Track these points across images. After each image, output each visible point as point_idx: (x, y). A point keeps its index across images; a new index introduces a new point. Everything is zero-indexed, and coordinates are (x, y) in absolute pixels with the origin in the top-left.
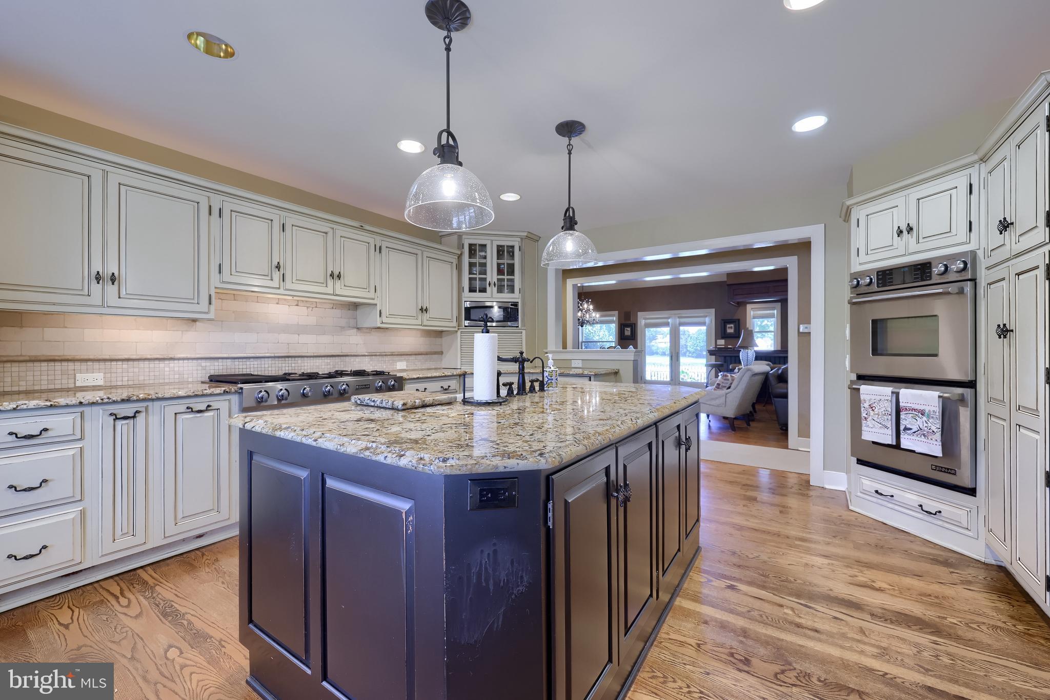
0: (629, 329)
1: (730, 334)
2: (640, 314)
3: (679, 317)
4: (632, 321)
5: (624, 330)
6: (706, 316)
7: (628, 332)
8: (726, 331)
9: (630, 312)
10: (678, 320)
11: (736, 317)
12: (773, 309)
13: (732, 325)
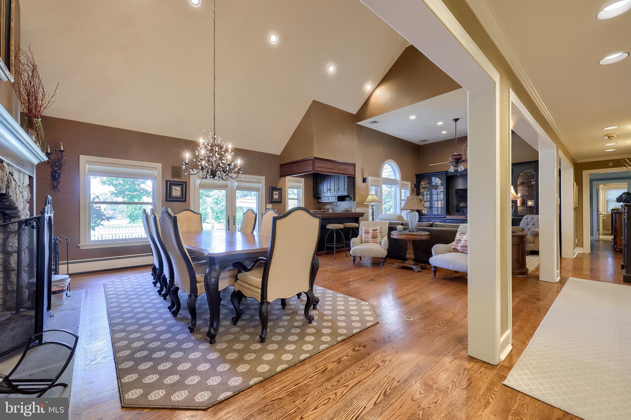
0: (179, 188)
5: (171, 188)
7: (176, 191)
11: (278, 186)
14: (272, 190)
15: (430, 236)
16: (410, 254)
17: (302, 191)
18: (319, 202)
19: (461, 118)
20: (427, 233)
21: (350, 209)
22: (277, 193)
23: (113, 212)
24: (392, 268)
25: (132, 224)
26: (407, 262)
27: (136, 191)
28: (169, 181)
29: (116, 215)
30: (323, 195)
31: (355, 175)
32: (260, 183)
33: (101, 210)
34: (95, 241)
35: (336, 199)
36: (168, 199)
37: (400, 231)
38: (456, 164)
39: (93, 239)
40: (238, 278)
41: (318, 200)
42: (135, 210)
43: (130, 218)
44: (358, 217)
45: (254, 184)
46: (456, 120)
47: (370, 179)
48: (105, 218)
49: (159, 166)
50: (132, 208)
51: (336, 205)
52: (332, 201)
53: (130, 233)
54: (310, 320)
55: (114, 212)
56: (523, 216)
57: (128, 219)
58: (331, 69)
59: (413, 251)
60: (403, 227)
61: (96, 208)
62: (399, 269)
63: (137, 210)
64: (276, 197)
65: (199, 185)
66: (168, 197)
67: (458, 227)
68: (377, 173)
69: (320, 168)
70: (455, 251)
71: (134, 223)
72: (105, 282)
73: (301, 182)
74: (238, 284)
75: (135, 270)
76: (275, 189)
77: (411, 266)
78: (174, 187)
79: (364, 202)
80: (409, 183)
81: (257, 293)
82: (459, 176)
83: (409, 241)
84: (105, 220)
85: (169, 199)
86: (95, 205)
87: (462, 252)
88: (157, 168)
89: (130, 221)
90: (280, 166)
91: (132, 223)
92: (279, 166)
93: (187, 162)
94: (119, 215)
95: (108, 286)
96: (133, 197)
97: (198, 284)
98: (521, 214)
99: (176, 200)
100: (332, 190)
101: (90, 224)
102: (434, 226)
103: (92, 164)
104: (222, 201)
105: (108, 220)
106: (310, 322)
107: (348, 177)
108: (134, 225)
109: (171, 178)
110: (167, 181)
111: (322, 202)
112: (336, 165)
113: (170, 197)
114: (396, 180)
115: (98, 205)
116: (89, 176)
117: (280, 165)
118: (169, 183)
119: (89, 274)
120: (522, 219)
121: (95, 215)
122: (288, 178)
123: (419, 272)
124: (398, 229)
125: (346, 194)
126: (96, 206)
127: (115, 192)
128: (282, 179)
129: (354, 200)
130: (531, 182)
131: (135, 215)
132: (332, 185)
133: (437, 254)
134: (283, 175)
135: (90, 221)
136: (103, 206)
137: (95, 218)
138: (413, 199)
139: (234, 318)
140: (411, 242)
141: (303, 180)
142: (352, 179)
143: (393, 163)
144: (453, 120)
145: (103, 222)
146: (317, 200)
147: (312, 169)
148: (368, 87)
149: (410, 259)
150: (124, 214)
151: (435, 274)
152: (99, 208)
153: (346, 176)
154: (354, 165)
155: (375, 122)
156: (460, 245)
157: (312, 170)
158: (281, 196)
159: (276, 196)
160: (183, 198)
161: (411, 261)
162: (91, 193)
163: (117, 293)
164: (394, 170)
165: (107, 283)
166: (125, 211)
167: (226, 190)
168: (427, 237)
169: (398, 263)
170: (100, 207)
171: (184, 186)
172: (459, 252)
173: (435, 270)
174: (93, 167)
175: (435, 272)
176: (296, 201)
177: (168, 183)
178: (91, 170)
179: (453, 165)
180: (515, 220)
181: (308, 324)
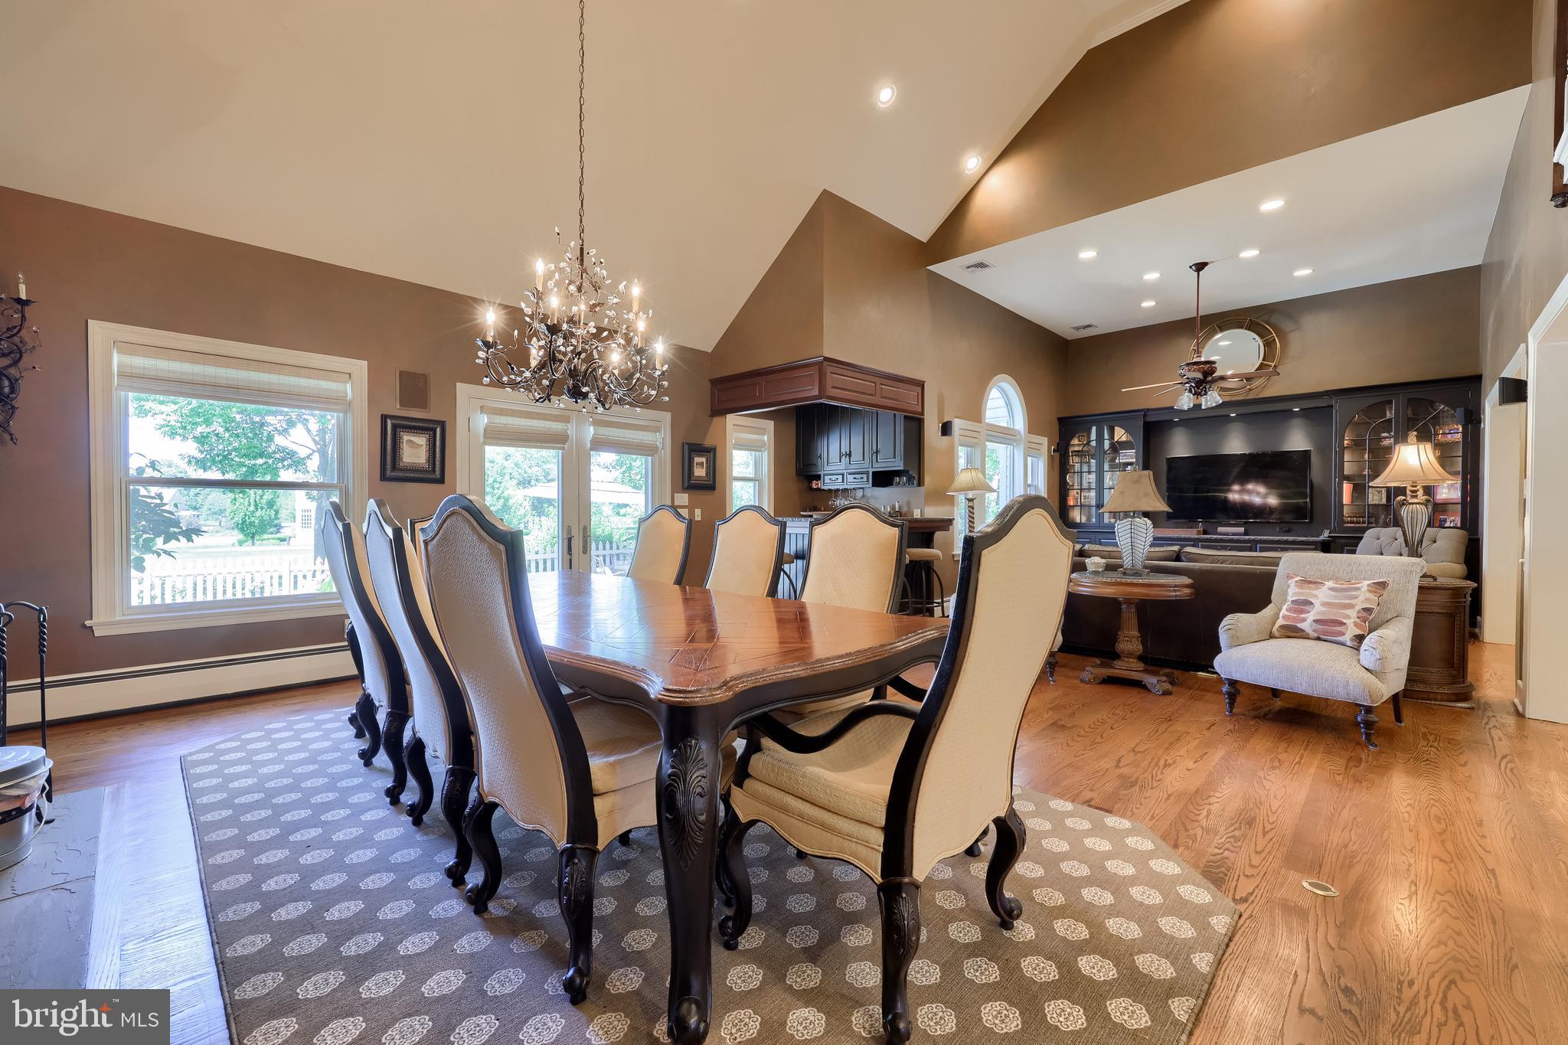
0: (421, 440)
7: (416, 452)
8: (693, 473)
9: (425, 376)
10: (590, 433)
12: (762, 431)
14: (690, 451)
15: (1193, 590)
16: (1130, 641)
17: (766, 458)
18: (811, 489)
19: (1212, 262)
20: (1187, 580)
21: (905, 509)
22: (704, 460)
23: (191, 512)
24: (1077, 682)
25: (247, 547)
26: (1120, 663)
27: (261, 456)
28: (392, 417)
29: (202, 522)
30: (827, 468)
31: (922, 413)
32: (657, 430)
33: (166, 508)
34: (142, 609)
35: (868, 481)
36: (389, 473)
37: (1096, 573)
38: (1198, 388)
39: (135, 602)
40: (750, 770)
41: (810, 482)
42: (257, 509)
43: (242, 530)
44: (932, 530)
45: (641, 433)
46: (1200, 267)
47: (958, 425)
48: (180, 533)
49: (360, 368)
50: (246, 504)
51: (863, 496)
52: (853, 487)
53: (247, 572)
54: (1005, 914)
55: (196, 513)
56: (1364, 530)
57: (236, 531)
58: (886, 95)
59: (1139, 631)
60: (1103, 561)
61: (149, 500)
62: (1100, 683)
63: (262, 508)
64: (700, 472)
65: (482, 432)
66: (389, 466)
67: (1276, 562)
68: (974, 411)
69: (838, 391)
70: (1290, 634)
71: (253, 544)
72: (183, 749)
73: (765, 432)
74: (754, 796)
75: (286, 701)
76: (697, 449)
77: (1135, 676)
78: (406, 437)
79: (946, 491)
80: (1045, 441)
81: (865, 843)
82: (1176, 424)
83: (1128, 602)
84: (180, 537)
85: (392, 474)
86: (143, 491)
87: (1318, 639)
88: (352, 376)
89: (241, 537)
90: (712, 385)
91: (246, 544)
92: (709, 385)
93: (490, 340)
94: (208, 522)
95: (198, 770)
96: (253, 470)
97: (598, 803)
98: (1353, 525)
99: (415, 476)
100: (857, 456)
101: (128, 554)
102: (1183, 558)
103: (132, 353)
104: (498, 485)
105: (190, 540)
106: (1006, 925)
107: (905, 417)
108: (253, 548)
109: (398, 406)
110: (384, 418)
111: (826, 488)
112: (878, 384)
113: (394, 468)
114: (1013, 429)
115: (154, 490)
116: (123, 393)
117: (710, 380)
118: (392, 423)
119: (126, 718)
120: (1361, 538)
121: (144, 523)
122: (731, 419)
123: (1166, 693)
124: (1090, 568)
125: (899, 465)
126: (146, 493)
127: (199, 456)
128: (717, 420)
129: (920, 484)
130: (1381, 439)
131: (257, 521)
132: (857, 440)
133: (1237, 643)
134: (720, 410)
135: (128, 539)
136: (169, 494)
137: (145, 532)
138: (1137, 481)
139: (730, 924)
140: (1133, 606)
141: (770, 425)
142: (915, 425)
143: (1009, 383)
144: (1191, 267)
145: (172, 545)
146: (806, 484)
147: (816, 392)
148: (972, 163)
149: (1130, 655)
150: (223, 519)
151: (1232, 705)
152: (158, 501)
153: (900, 416)
154: (921, 385)
155: (981, 265)
156: (1311, 617)
157: (817, 394)
158: (713, 469)
159: (700, 469)
160: (434, 470)
161: (1131, 660)
162: (131, 452)
163: (236, 801)
164: (1008, 404)
165: (195, 757)
166: (229, 510)
167: (562, 449)
168: (1187, 591)
169: (1093, 669)
170: (160, 496)
171: (437, 432)
172: (1307, 637)
173: (1233, 691)
174: (139, 362)
175: (1232, 697)
176: (751, 484)
177: (389, 422)
178: (129, 371)
179: (1190, 391)
180: (1337, 540)
181: (1006, 934)
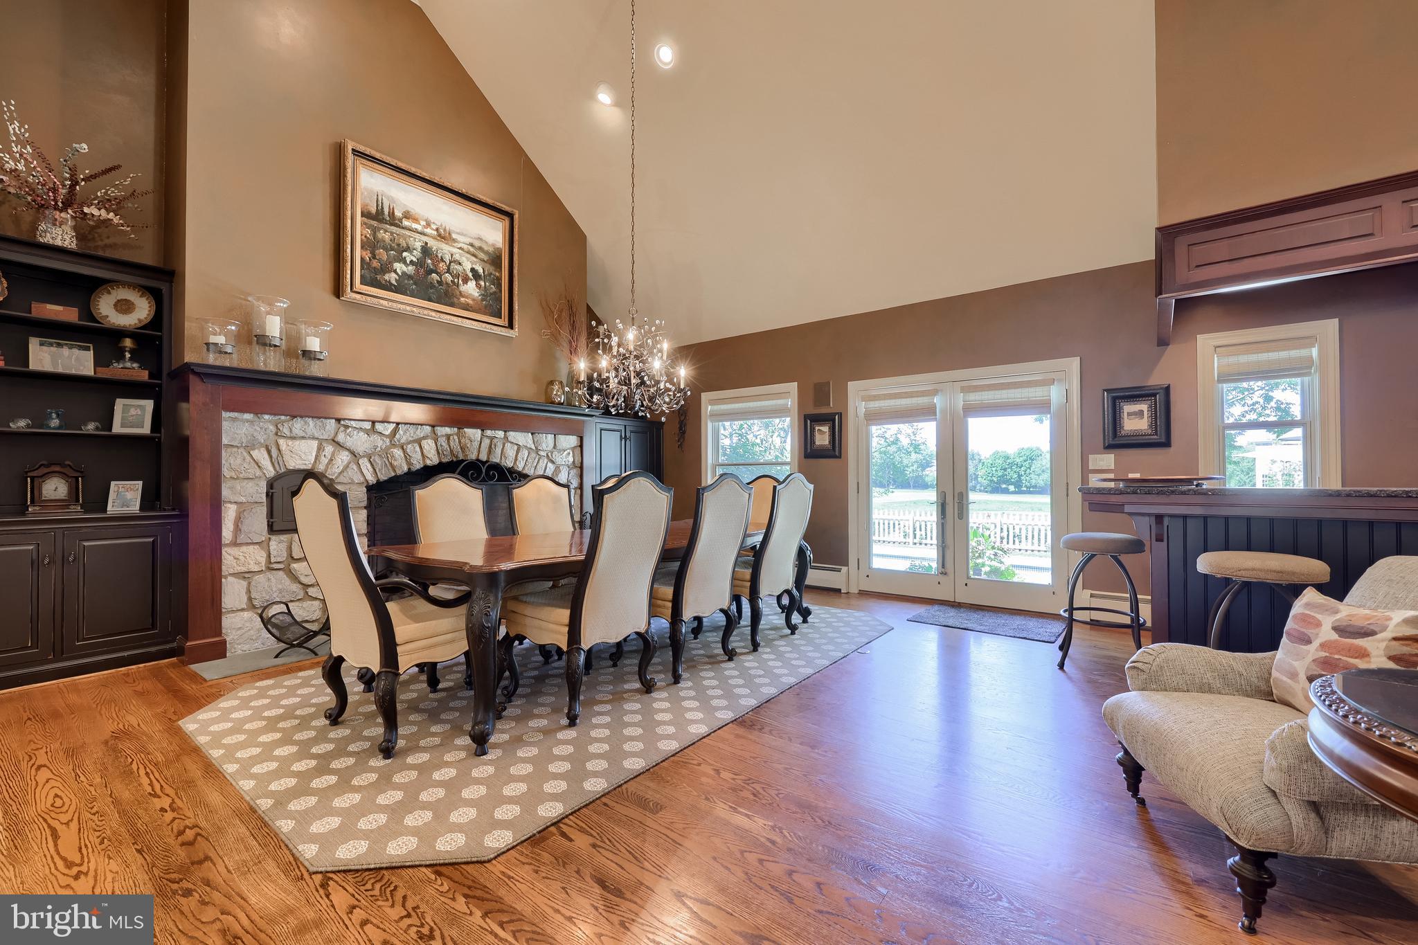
0: (825, 429)
1: (1136, 434)
2: (852, 386)
3: (964, 390)
4: (832, 407)
5: (813, 430)
6: (1052, 382)
7: (822, 437)
8: (1122, 427)
9: (828, 383)
10: (960, 400)
11: (1156, 380)
12: (1308, 341)
13: (1144, 407)
14: (1114, 399)
17: (1318, 384)
28: (809, 415)
36: (809, 454)
45: (1027, 389)
49: (794, 387)
64: (1137, 425)
65: (866, 416)
66: (808, 449)
88: (791, 393)
99: (823, 454)
103: (713, 404)
109: (814, 407)
110: (806, 415)
113: (811, 449)
122: (1207, 340)
128: (1174, 349)
141: (1325, 327)
158: (1165, 417)
159: (1138, 421)
160: (834, 449)
167: (935, 419)
171: (836, 421)
174: (716, 407)
177: (808, 419)
